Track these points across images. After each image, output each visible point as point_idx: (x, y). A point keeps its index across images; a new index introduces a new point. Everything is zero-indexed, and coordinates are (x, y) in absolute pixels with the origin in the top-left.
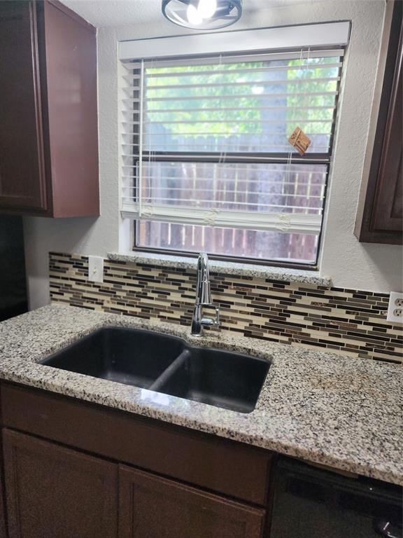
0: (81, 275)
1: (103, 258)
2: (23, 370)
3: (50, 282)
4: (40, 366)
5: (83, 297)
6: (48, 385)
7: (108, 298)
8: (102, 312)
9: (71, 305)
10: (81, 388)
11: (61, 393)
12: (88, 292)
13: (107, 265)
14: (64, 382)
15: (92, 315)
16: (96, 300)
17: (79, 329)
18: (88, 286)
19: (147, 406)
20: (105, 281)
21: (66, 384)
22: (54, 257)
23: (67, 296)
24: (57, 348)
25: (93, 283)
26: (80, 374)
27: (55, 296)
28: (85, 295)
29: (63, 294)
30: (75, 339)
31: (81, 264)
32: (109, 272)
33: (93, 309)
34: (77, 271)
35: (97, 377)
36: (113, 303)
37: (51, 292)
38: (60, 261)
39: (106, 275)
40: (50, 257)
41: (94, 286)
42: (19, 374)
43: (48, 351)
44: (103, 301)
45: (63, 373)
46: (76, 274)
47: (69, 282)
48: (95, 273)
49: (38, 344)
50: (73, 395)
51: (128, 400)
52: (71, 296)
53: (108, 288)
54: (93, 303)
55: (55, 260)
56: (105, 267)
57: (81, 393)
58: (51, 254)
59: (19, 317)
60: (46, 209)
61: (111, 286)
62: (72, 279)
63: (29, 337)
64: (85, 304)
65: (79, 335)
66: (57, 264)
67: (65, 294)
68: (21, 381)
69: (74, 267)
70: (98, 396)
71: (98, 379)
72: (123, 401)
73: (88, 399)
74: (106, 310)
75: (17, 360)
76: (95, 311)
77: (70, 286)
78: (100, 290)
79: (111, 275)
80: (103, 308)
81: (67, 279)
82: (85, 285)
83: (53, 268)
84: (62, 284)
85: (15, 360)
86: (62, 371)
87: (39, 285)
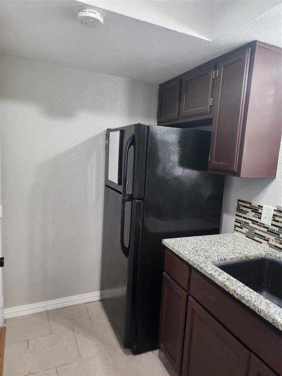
0: (257, 217)
1: (273, 208)
2: (204, 265)
3: (236, 219)
4: (214, 266)
5: (255, 233)
6: (215, 278)
7: (273, 238)
8: (267, 246)
9: (246, 237)
10: (234, 288)
11: (221, 286)
12: (259, 230)
13: (276, 213)
14: (224, 280)
15: (259, 247)
16: (264, 237)
17: (246, 253)
18: (260, 226)
19: (276, 318)
20: (272, 225)
21: (225, 281)
22: (240, 203)
23: (245, 230)
24: (228, 260)
25: (264, 224)
26: (236, 280)
27: (237, 228)
28: (257, 232)
29: (242, 228)
30: (241, 258)
31: (257, 210)
32: (277, 218)
33: (261, 243)
34: (254, 215)
35: (247, 286)
36: (276, 242)
37: (235, 225)
38: (244, 206)
39: (274, 220)
40: (238, 203)
41: (264, 227)
42: (201, 266)
43: (221, 260)
44: (269, 239)
45: (226, 275)
46: (253, 216)
47: (247, 221)
48: (266, 217)
49: (217, 254)
50: (228, 291)
51: (264, 309)
52: (247, 230)
53: (274, 230)
54: (261, 238)
55: (241, 205)
56: (274, 215)
57: (233, 291)
58: (239, 200)
59: (212, 235)
60: (236, 171)
61: (277, 229)
62: (249, 219)
63: (214, 249)
64: (256, 238)
65: (245, 257)
66: (242, 208)
67: (244, 228)
68: (201, 271)
69: (252, 211)
70: (243, 297)
71: (247, 287)
72: (259, 307)
73: (237, 297)
74: (271, 246)
75: (203, 259)
76: (262, 245)
77: (248, 223)
78: (267, 231)
79: (278, 221)
80: (268, 243)
81: (246, 218)
82: (257, 225)
83: (239, 210)
84: (243, 221)
85: (202, 258)
86: (225, 273)
87: (229, 220)
